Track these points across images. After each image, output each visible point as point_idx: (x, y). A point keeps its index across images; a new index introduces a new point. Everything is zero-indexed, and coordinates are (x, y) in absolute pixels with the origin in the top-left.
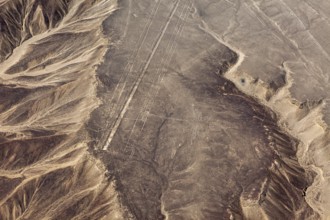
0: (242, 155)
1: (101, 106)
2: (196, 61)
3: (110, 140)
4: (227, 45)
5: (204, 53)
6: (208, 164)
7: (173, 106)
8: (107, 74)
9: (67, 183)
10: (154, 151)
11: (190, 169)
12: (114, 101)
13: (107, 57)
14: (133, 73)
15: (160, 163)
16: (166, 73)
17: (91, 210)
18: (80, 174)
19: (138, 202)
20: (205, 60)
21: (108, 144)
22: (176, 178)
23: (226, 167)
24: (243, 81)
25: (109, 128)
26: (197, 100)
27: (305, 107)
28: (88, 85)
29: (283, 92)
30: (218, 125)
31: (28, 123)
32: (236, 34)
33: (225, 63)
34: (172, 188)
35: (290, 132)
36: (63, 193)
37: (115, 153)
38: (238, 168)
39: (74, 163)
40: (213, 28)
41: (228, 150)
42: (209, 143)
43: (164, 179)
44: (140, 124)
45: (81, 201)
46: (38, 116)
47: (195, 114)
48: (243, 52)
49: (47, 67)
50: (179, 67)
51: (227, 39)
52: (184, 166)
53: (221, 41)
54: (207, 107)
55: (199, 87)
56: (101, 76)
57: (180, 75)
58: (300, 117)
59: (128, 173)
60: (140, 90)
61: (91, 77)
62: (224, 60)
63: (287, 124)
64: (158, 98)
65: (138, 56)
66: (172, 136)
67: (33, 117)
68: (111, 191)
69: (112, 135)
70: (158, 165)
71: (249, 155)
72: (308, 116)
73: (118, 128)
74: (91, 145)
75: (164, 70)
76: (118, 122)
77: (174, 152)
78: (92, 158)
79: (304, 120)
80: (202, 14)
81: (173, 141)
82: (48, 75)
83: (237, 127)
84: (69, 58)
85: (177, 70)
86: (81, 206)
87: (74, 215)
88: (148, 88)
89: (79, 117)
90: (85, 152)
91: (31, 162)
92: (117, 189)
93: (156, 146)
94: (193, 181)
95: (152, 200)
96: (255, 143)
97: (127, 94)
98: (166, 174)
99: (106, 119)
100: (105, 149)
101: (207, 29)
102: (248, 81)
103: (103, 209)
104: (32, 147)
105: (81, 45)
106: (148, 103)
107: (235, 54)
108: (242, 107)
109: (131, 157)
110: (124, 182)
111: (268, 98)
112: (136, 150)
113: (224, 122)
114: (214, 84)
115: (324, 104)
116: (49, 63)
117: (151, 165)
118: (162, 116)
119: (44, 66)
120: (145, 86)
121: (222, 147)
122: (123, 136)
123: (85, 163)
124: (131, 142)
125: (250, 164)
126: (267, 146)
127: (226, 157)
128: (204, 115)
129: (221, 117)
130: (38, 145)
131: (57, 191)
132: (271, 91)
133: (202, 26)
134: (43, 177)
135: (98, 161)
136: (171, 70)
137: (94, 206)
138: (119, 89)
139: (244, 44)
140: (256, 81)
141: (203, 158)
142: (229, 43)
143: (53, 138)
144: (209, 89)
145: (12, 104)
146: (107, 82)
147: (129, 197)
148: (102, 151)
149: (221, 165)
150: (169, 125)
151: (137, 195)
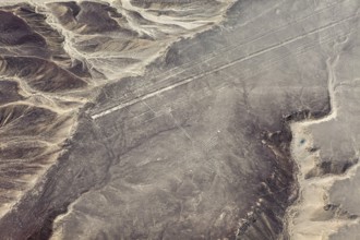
0: (201, 210)
1: (139, 77)
2: (278, 91)
3: (108, 112)
4: (332, 95)
5: (296, 88)
6: (162, 196)
7: (201, 119)
8: (180, 52)
9: (42, 126)
10: (130, 149)
11: (140, 187)
12: (154, 81)
13: (199, 36)
14: (204, 65)
15: (122, 163)
16: (234, 84)
17: (32, 162)
18: (57, 125)
19: (61, 182)
20: (288, 96)
21: (101, 114)
22: (117, 186)
23: (171, 210)
24: (303, 142)
25: (123, 100)
26: (230, 130)
28: (155, 52)
30: (218, 166)
31: (88, 57)
32: (356, 90)
33: (307, 112)
34: (102, 193)
35: (291, 225)
36: (34, 132)
37: (97, 127)
38: (182, 219)
39: (61, 112)
40: (340, 69)
41: (194, 195)
42: (187, 176)
43: (106, 179)
44: (150, 116)
45: (32, 149)
46: (101, 54)
47: (209, 141)
48: (338, 112)
50: (254, 86)
51: (340, 90)
52: (135, 182)
53: (330, 87)
54: (229, 141)
55: (246, 118)
56: (172, 51)
57: (245, 95)
58: (318, 217)
59: (84, 152)
60: (189, 86)
61: (164, 46)
62: (308, 108)
63: (297, 215)
64: (196, 103)
65: (230, 52)
66: (162, 146)
68: (54, 159)
69: (115, 109)
70: (118, 161)
71: (208, 215)
72: (326, 223)
73: (128, 107)
74: (89, 106)
75: (237, 80)
76: (136, 101)
77: (147, 161)
78: (75, 117)
79: (318, 224)
80: (347, 49)
81: (158, 151)
82: (151, 23)
83: (231, 181)
84: (184, 18)
85: (248, 89)
86: (30, 153)
87: (20, 157)
88: (200, 87)
93: (138, 145)
94: (127, 199)
95: (74, 190)
96: (229, 208)
97: (172, 81)
98: (114, 176)
99: (128, 91)
100: (94, 117)
101: (332, 68)
102: (306, 145)
103: (36, 168)
104: (58, 78)
105: (203, 12)
106: (181, 102)
107: (329, 109)
108: (263, 165)
109: (105, 139)
110: (72, 157)
111: (309, 176)
112: (117, 137)
113: (228, 168)
114: (266, 125)
116: (166, 13)
117: (111, 159)
118: (177, 122)
119: (160, 13)
120: (198, 85)
121: (192, 188)
122: (123, 115)
123: (68, 118)
124: (122, 127)
125: (197, 224)
126: (237, 219)
127: (185, 200)
128: (216, 147)
129: (229, 160)
131: (31, 128)
132: (319, 170)
133: (332, 61)
134: (34, 108)
135: (76, 124)
136: (243, 84)
137: (37, 161)
138: (172, 73)
139: (351, 105)
140: (313, 150)
141: (163, 185)
142: (337, 94)
143: (78, 80)
144: (254, 126)
146: (172, 58)
148: (89, 117)
149: (170, 205)
150: (173, 134)
151: (68, 176)
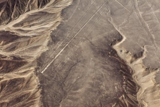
0: (107, 89)
1: (47, 51)
2: (101, 37)
3: (46, 68)
4: (119, 32)
5: (106, 34)
6: (89, 90)
7: (82, 57)
8: (56, 36)
9: (20, 86)
10: (65, 78)
11: (80, 90)
12: (54, 50)
13: (58, 27)
14: (68, 37)
15: (66, 85)
16: (84, 40)
17: (27, 101)
18: (27, 82)
19: (49, 102)
20: (105, 37)
21: (44, 70)
22: (72, 94)
23: (97, 93)
24: (121, 51)
25: (48, 62)
26: (95, 57)
27: (148, 70)
28: (45, 39)
29: (139, 61)
30: (101, 71)
31: (14, 53)
32: (125, 27)
33: (115, 40)
34: (67, 99)
35: (137, 82)
36: (18, 90)
37: (46, 75)
38: (103, 95)
39: (26, 76)
40: (115, 22)
41: (101, 85)
42: (93, 79)
43: (65, 93)
44: (63, 63)
45: (24, 96)
46: (19, 50)
47: (91, 63)
48: (126, 36)
49: (31, 27)
50: (91, 38)
51: (120, 28)
52: (77, 89)
53: (117, 29)
54: (98, 61)
55: (98, 50)
56: (52, 36)
57: (91, 43)
58: (144, 75)
59: (49, 87)
60: (69, 47)
61: (48, 36)
62: (115, 39)
63: (137, 77)
64: (76, 52)
65: (74, 29)
66: (76, 72)
67: (17, 50)
68: (38, 94)
69: (48, 66)
70: (64, 85)
71: (111, 89)
72: (149, 75)
73: (52, 63)
74: (36, 69)
75: (84, 38)
76: (53, 60)
77: (75, 80)
78: (34, 75)
79: (146, 77)
80: (112, 14)
81: (76, 75)
82: (31, 31)
83: (110, 74)
84: (43, 24)
85: (90, 40)
86: (24, 98)
87: (19, 102)
88: (73, 46)
89: (36, 54)
90: (32, 72)
91: (8, 72)
92: (41, 94)
93: (67, 76)
94: (79, 97)
95: (56, 102)
96: (116, 84)
97: (62, 47)
98: (67, 91)
99: (48, 58)
100: (42, 72)
101: (112, 22)
102: (123, 51)
103: (32, 102)
104: (11, 65)
105: (49, 19)
106: (70, 53)
107: (122, 37)
108: (116, 64)
109: (53, 79)
110: (45, 91)
111: (131, 62)
112: (57, 76)
113: (105, 70)
114: (106, 50)
115: (158, 70)
116: (33, 25)
117: (61, 85)
118: (75, 62)
119: (30, 26)
120: (72, 45)
121: (99, 83)
122: (53, 67)
123: (31, 77)
124: (56, 72)
125: (110, 94)
126: (122, 86)
127: (99, 88)
128: (95, 65)
129: (104, 68)
130: (13, 64)
131: (15, 88)
132: (134, 59)
133: (110, 20)
134: (11, 80)
135: (37, 78)
136: (88, 39)
137: (29, 99)
138: (59, 45)
139: (128, 32)
140: (127, 52)
141: (88, 86)
142: (121, 30)
143: (21, 62)
144: (102, 52)
145: (10, 42)
146: (54, 39)
147: (45, 99)
148: (40, 73)
149: (95, 92)
150: (77, 67)
151: (49, 98)
